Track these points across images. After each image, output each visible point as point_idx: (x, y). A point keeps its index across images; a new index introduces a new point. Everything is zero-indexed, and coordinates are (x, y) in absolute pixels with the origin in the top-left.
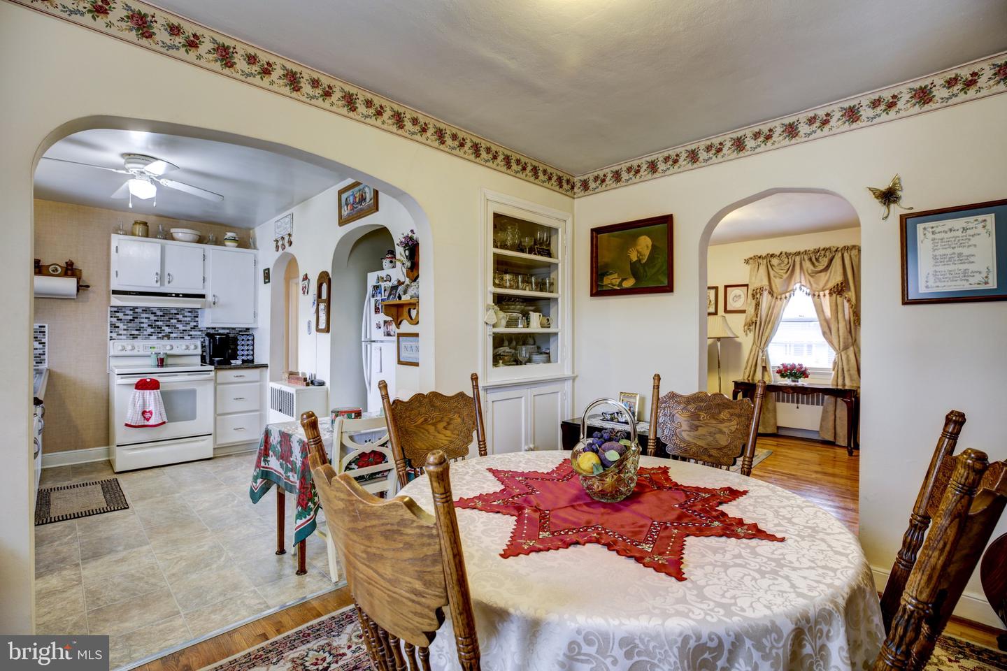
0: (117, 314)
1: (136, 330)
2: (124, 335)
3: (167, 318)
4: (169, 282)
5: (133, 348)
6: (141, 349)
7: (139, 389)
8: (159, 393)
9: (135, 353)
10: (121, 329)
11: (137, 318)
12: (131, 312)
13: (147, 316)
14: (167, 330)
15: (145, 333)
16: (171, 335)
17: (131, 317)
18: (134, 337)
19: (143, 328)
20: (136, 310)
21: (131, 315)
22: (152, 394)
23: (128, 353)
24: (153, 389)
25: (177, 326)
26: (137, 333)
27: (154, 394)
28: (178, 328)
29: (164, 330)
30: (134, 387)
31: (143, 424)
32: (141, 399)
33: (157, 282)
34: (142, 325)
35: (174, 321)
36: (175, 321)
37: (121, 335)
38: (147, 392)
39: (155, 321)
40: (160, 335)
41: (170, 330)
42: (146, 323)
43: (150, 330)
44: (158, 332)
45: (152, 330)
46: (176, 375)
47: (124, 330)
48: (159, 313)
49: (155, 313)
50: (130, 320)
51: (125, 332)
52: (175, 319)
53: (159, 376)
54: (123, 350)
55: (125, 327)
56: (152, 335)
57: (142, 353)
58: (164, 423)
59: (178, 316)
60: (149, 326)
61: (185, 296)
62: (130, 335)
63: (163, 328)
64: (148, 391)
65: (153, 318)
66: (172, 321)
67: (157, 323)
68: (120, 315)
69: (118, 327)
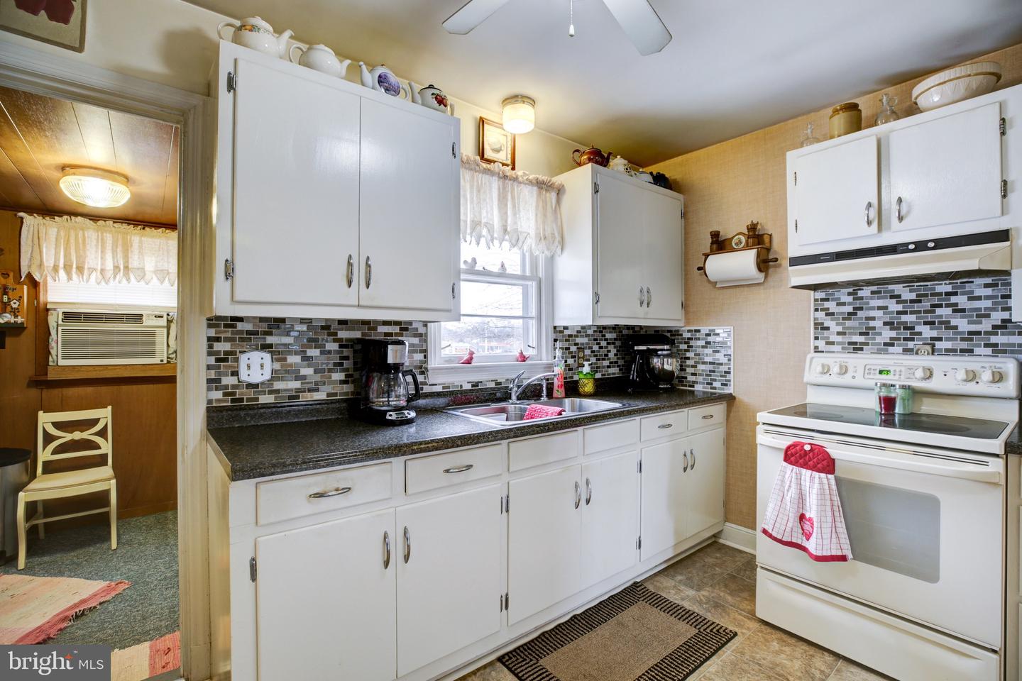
0: (826, 305)
1: (861, 334)
2: (839, 343)
3: (926, 305)
4: (901, 219)
5: (844, 371)
6: (859, 374)
7: (791, 463)
8: (833, 482)
9: (846, 380)
10: (833, 334)
11: (861, 309)
12: (850, 299)
13: (881, 303)
14: (927, 332)
15: (878, 339)
16: (939, 345)
17: (850, 309)
18: (857, 348)
19: (874, 328)
20: (860, 293)
21: (850, 304)
22: (817, 481)
23: (834, 379)
24: (819, 471)
25: (954, 322)
26: (862, 339)
27: (821, 483)
28: (956, 327)
29: (920, 334)
30: (782, 455)
31: (799, 542)
32: (793, 485)
33: (869, 223)
34: (872, 324)
35: (944, 312)
36: (949, 311)
37: (833, 343)
38: (806, 473)
39: (898, 313)
40: (911, 345)
41: (934, 334)
42: (880, 318)
43: (888, 334)
44: (905, 335)
45: (893, 334)
46: (883, 449)
47: (839, 333)
48: (908, 295)
49: (899, 296)
50: (849, 314)
51: (839, 338)
52: (947, 306)
53: (839, 442)
54: (823, 373)
55: (840, 329)
56: (892, 345)
57: (860, 381)
58: (843, 558)
59: (954, 299)
60: (885, 324)
61: (941, 243)
62: (850, 343)
63: (918, 329)
64: (809, 472)
65: (894, 306)
66: (939, 311)
67: (904, 318)
68: (831, 306)
69: (828, 328)
